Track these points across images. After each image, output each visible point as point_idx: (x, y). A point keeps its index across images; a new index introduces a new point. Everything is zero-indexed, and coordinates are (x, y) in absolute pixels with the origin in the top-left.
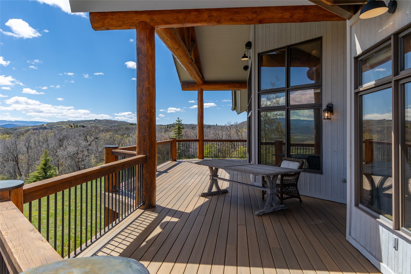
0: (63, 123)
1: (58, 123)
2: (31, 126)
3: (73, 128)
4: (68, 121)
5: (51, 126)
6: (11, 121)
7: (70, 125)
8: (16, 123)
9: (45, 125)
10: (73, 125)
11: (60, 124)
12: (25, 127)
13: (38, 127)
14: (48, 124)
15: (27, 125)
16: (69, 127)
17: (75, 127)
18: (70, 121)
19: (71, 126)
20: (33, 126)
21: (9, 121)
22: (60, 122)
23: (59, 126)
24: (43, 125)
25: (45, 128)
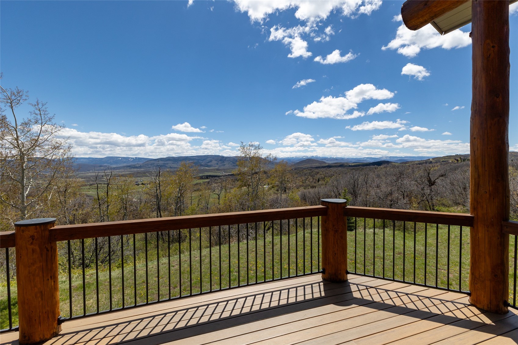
0: (450, 157)
1: (444, 157)
2: (418, 161)
3: (459, 162)
4: (456, 155)
5: (437, 160)
6: (402, 157)
7: (456, 159)
8: (405, 159)
9: (431, 160)
10: (459, 159)
11: (447, 159)
12: (412, 161)
13: (424, 161)
14: (434, 159)
15: (415, 159)
16: (454, 161)
17: (461, 161)
18: (458, 155)
19: (458, 161)
20: (419, 161)
21: (400, 157)
22: (447, 156)
23: (446, 160)
24: (429, 159)
25: (431, 162)
